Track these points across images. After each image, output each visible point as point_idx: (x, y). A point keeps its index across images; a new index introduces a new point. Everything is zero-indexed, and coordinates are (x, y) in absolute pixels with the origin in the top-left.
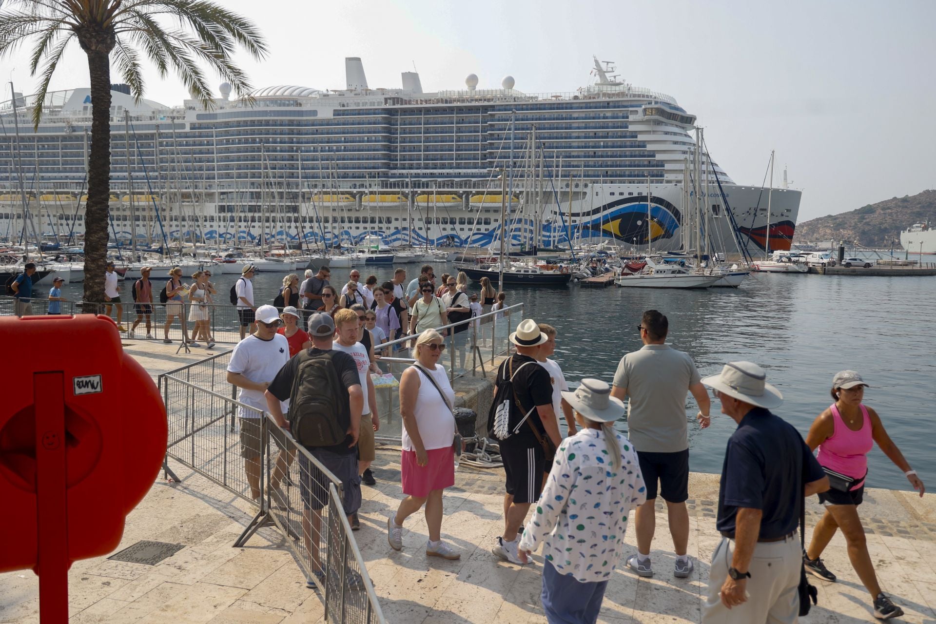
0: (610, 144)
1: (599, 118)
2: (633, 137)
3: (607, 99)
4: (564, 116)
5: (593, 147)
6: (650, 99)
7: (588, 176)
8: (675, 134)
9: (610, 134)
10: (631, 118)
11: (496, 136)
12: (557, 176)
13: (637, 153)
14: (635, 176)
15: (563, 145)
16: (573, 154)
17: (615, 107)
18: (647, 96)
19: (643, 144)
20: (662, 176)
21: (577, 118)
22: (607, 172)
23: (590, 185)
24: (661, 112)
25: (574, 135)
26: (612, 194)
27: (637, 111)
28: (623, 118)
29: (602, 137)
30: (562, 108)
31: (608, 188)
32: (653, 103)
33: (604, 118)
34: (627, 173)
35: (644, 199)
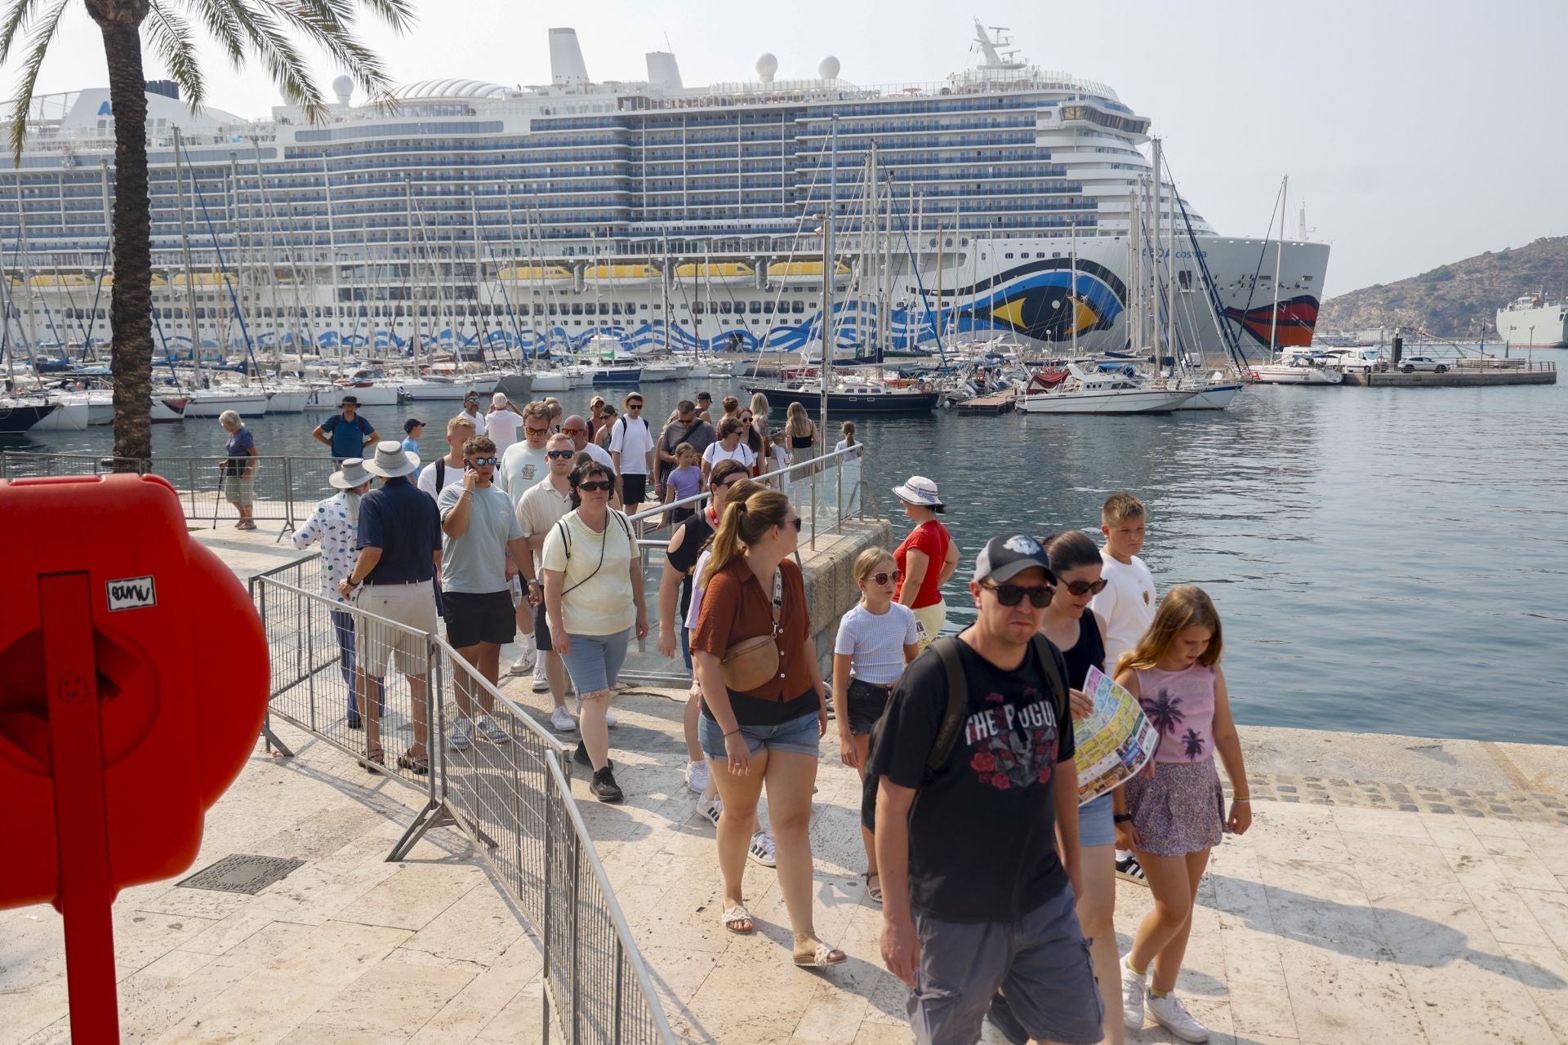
0: (1004, 170)
1: (985, 126)
2: (1043, 157)
3: (999, 93)
4: (925, 124)
5: (976, 177)
6: (1071, 91)
7: (968, 226)
8: (1115, 150)
9: (1004, 154)
10: (1041, 124)
11: (810, 161)
12: (915, 227)
13: (1051, 185)
14: (1047, 225)
15: (925, 173)
16: (941, 188)
17: (1011, 106)
18: (1067, 86)
19: (1060, 170)
20: (1093, 223)
21: (948, 127)
22: (1000, 219)
23: (971, 242)
24: (1090, 113)
25: (943, 156)
26: (1009, 256)
27: (1050, 113)
28: (1026, 124)
29: (992, 159)
30: (922, 111)
31: (1002, 245)
32: (1077, 99)
33: (994, 125)
34: (1034, 220)
35: (1066, 263)
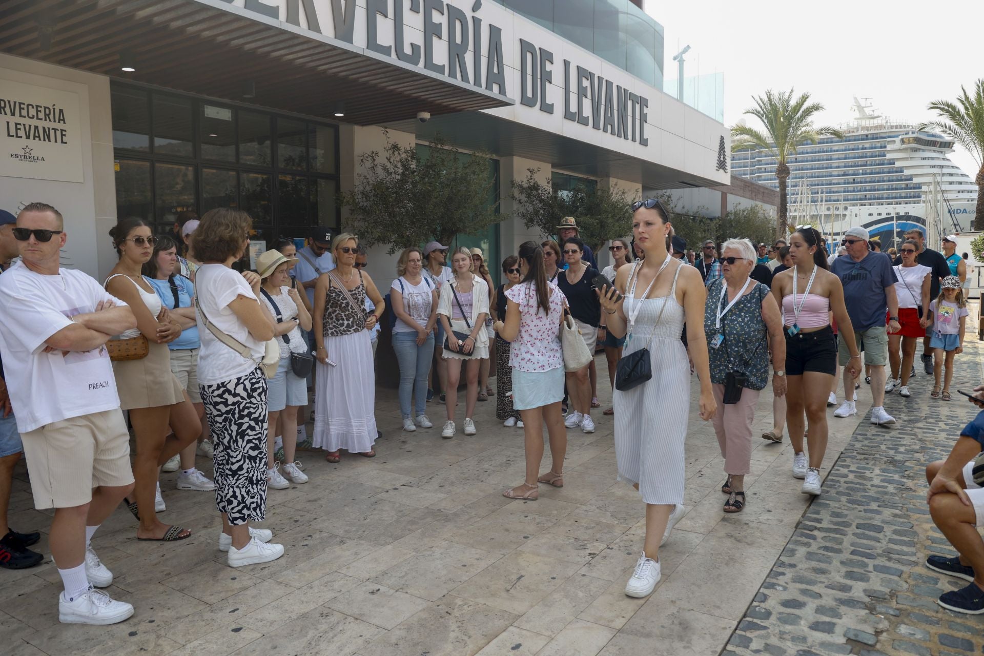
0: (868, 171)
1: (858, 149)
2: (891, 164)
3: (866, 132)
4: (825, 149)
5: (852, 175)
6: (908, 129)
7: (848, 200)
8: (933, 159)
9: (868, 163)
10: (889, 147)
11: (763, 170)
12: (822, 201)
13: (895, 178)
14: (892, 198)
15: (824, 174)
16: (833, 181)
17: (873, 139)
18: (905, 127)
19: (901, 170)
20: (919, 197)
21: (837, 151)
22: (866, 196)
23: (849, 208)
24: (918, 140)
25: (834, 165)
26: (871, 215)
27: (894, 141)
28: (881, 147)
29: (861, 166)
30: (824, 143)
31: (866, 210)
32: (910, 133)
33: (863, 149)
34: (885, 196)
